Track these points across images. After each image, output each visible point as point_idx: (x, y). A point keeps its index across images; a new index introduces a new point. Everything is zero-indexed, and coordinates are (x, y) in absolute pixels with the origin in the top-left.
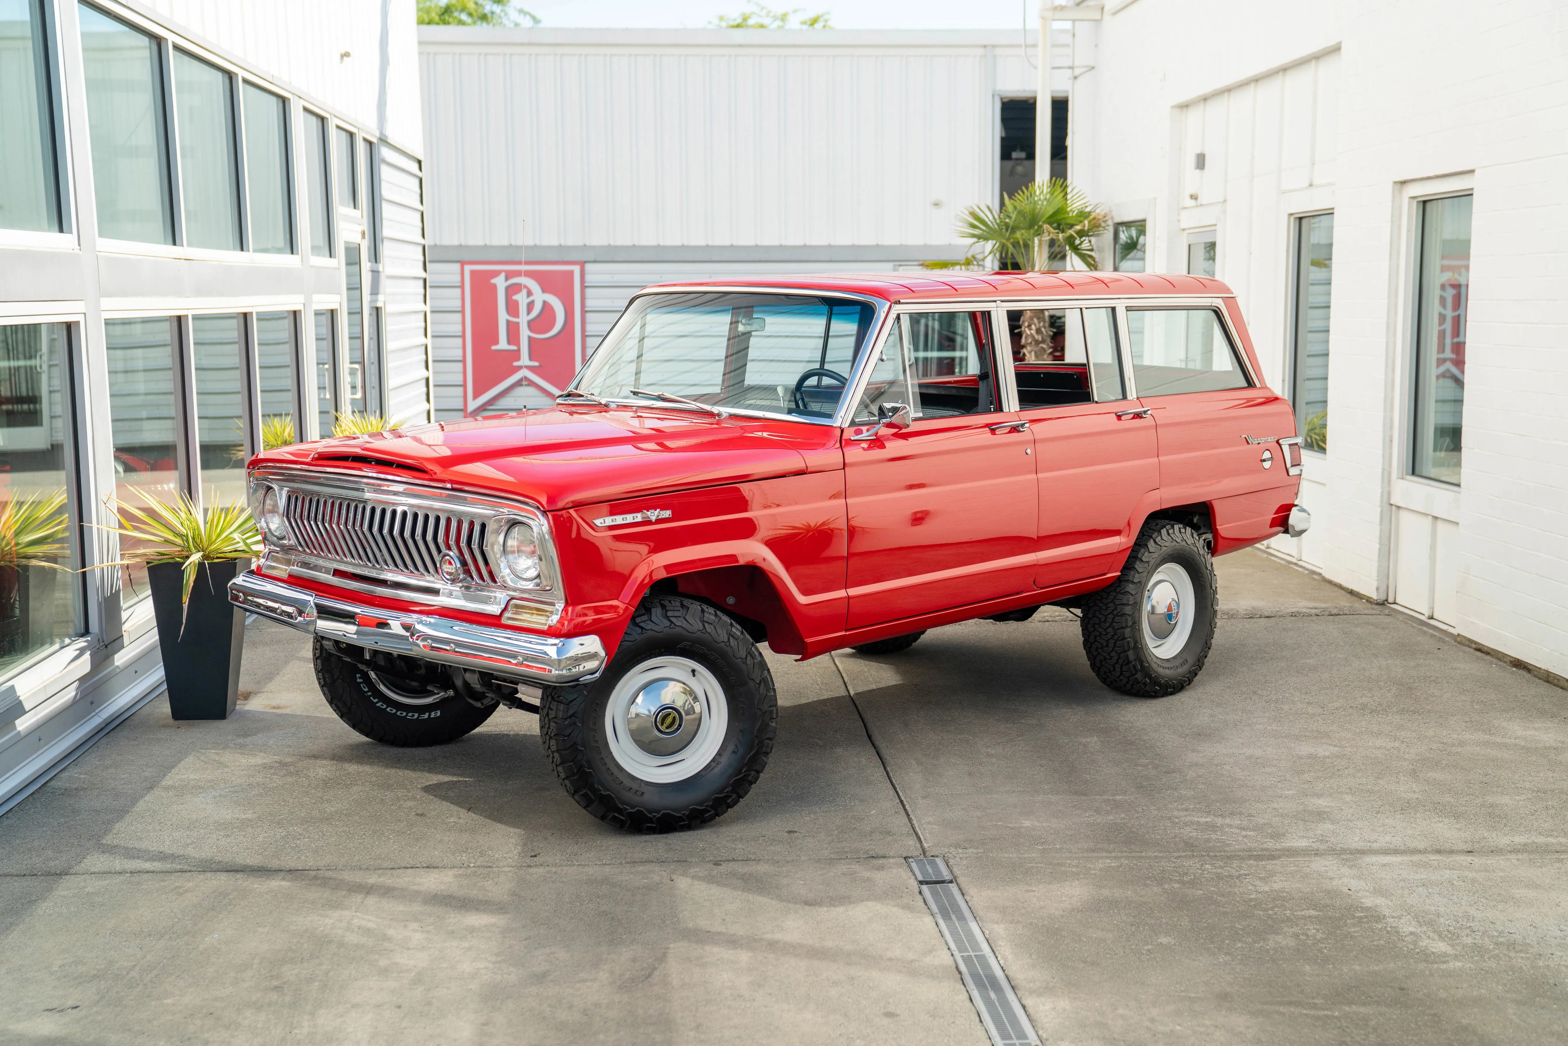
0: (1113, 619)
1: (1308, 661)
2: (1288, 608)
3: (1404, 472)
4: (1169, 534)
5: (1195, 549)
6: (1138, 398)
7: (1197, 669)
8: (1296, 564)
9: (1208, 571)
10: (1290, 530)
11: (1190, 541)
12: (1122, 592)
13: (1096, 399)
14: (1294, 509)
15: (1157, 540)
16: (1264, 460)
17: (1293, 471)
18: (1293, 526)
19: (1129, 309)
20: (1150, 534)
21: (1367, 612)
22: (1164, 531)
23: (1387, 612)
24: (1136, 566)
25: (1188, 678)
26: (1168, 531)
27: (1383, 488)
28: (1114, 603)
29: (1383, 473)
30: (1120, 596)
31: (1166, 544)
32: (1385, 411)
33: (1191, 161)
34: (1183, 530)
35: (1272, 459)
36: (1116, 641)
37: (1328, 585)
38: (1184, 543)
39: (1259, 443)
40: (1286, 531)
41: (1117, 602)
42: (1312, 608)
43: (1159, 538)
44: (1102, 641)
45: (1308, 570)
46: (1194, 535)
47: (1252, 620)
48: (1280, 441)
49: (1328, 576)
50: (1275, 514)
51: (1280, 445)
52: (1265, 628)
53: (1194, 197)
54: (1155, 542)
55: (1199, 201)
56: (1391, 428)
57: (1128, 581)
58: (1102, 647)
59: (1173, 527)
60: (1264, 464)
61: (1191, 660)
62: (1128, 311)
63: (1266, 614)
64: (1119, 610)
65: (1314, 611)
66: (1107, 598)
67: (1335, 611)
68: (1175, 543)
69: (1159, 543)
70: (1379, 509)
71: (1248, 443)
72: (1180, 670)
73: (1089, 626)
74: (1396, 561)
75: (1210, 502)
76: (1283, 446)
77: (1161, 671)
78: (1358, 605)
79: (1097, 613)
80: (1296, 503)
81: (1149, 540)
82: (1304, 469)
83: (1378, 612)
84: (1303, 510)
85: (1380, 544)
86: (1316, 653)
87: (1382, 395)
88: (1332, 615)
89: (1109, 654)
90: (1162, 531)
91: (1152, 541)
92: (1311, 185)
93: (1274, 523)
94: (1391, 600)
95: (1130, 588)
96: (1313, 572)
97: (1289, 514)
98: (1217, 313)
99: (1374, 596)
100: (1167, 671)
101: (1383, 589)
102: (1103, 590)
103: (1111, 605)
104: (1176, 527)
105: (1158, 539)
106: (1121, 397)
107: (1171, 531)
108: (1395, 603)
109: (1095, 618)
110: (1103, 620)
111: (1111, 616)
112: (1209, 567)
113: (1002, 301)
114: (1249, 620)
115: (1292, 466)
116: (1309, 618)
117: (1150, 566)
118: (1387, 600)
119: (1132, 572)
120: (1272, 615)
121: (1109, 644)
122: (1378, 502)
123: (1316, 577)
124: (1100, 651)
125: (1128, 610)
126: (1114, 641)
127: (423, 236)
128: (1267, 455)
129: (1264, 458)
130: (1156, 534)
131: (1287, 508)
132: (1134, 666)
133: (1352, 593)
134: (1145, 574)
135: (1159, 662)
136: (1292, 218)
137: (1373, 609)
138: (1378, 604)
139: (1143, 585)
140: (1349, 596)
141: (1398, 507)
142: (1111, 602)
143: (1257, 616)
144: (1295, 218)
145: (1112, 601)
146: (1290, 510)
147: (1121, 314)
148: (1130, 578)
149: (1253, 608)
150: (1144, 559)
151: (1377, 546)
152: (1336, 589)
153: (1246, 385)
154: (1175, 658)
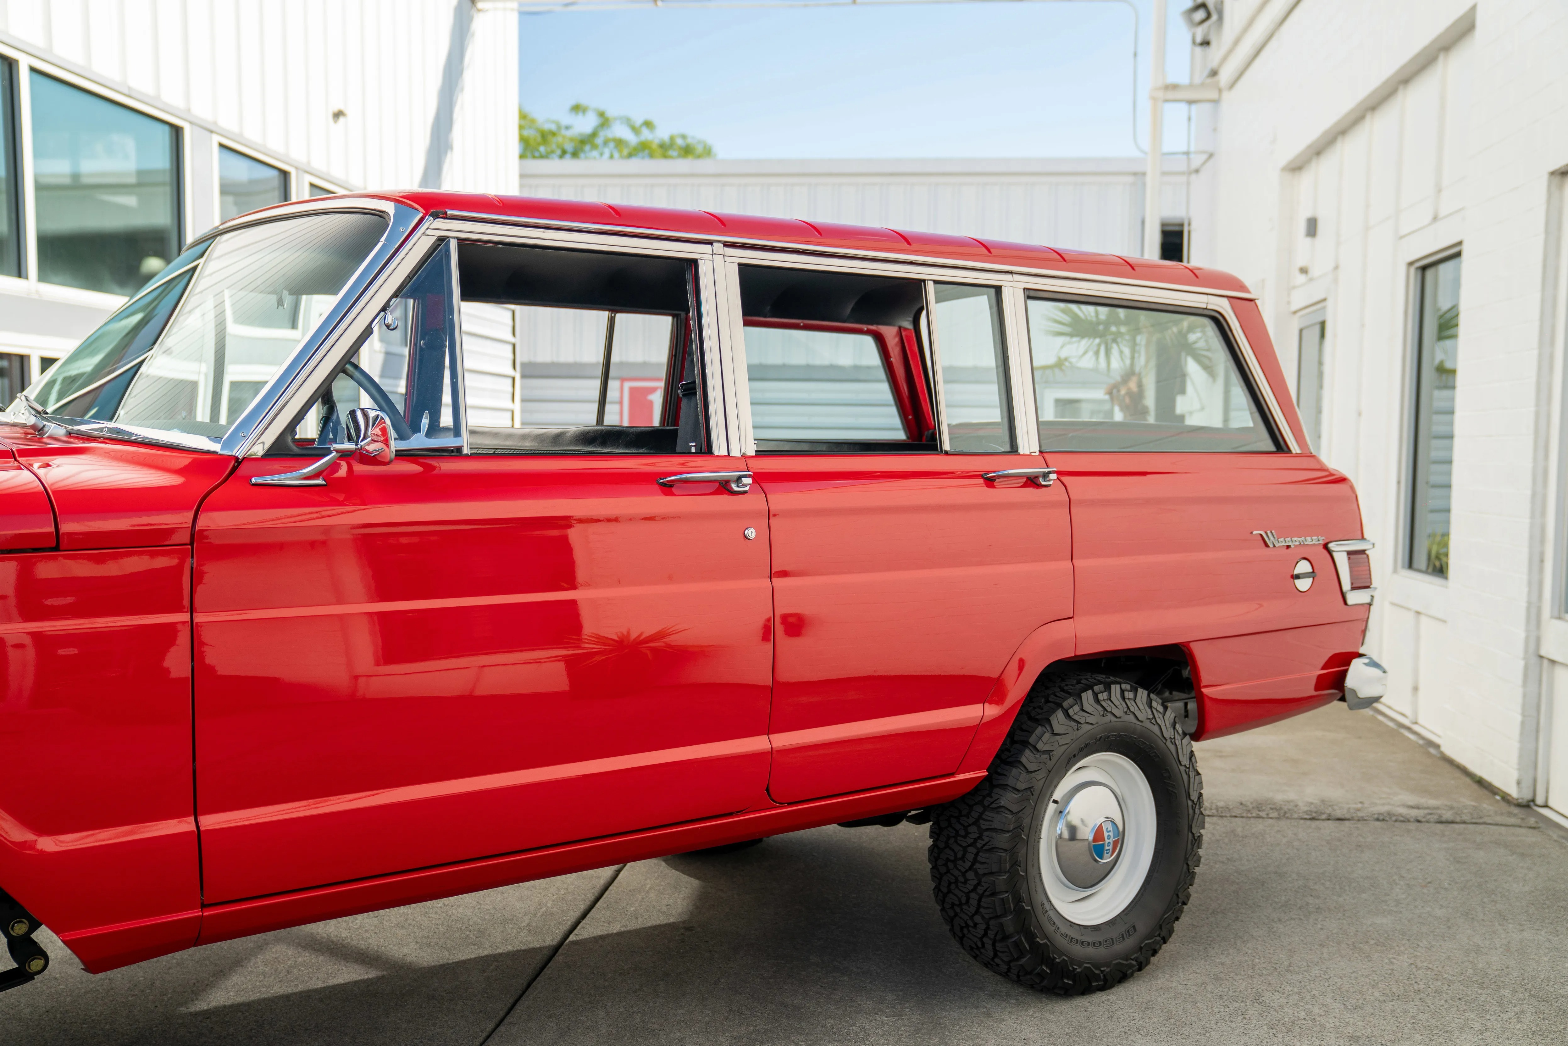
0: (977, 855)
1: (1378, 920)
2: (1375, 804)
3: (1563, 608)
4: (1097, 701)
5: (1155, 729)
6: (1041, 452)
7: (1155, 942)
8: (1409, 729)
9: (1182, 769)
10: (1348, 696)
11: (1144, 713)
12: (994, 806)
13: (947, 446)
14: (1356, 663)
15: (1071, 712)
16: (1298, 577)
17: (1354, 598)
18: (1354, 692)
19: (1032, 294)
20: (1058, 701)
21: (1499, 819)
22: (1087, 697)
23: (1532, 821)
24: (1024, 760)
25: (1136, 959)
26: (1096, 695)
27: (1527, 631)
28: (979, 827)
29: (1528, 609)
30: (988, 814)
31: (1091, 719)
32: (1533, 516)
33: (1302, 227)
34: (1129, 695)
35: (1312, 574)
36: (981, 897)
37: (1447, 766)
38: (1131, 718)
39: (1288, 547)
40: (1343, 699)
41: (984, 825)
42: (1412, 807)
43: (1076, 708)
44: (960, 894)
45: (1423, 738)
46: (1154, 704)
47: (1314, 824)
48: (1331, 545)
49: (1449, 750)
50: (1323, 668)
51: (1330, 552)
52: (1328, 842)
53: (1304, 271)
54: (1068, 716)
55: (1310, 275)
56: (1542, 541)
57: (1004, 787)
58: (961, 905)
59: (1108, 688)
60: (1297, 582)
61: (1143, 926)
62: (1029, 297)
63: (1339, 814)
64: (986, 839)
65: (1414, 813)
66: (968, 816)
67: (1448, 815)
68: (1110, 717)
69: (1076, 717)
70: (1522, 663)
71: (1267, 545)
72: (1120, 947)
73: (940, 862)
74: (1549, 743)
75: (1186, 645)
76: (1335, 555)
77: (1078, 951)
78: (1488, 806)
79: (952, 841)
80: (1361, 651)
81: (1054, 711)
82: (1376, 594)
83: (1518, 822)
84: (1374, 664)
85: (1524, 715)
86: (1398, 902)
87: (1529, 492)
88: (1441, 822)
89: (972, 917)
90: (1084, 695)
91: (1060, 714)
92: (1435, 219)
93: (1322, 683)
94: (1540, 800)
95: (1007, 799)
96: (1431, 744)
97: (1347, 671)
98: (1219, 322)
99: (1513, 792)
100: (1090, 950)
101: (1527, 783)
102: (963, 798)
103: (973, 829)
104: (1115, 689)
105: (1074, 711)
106: (1007, 448)
107: (1102, 696)
108: (1546, 806)
109: (947, 851)
110: (960, 855)
111: (972, 850)
112: (1185, 761)
113: (727, 245)
114: (1308, 822)
115: (1353, 588)
116: (1403, 825)
117: (1054, 759)
118: (1533, 801)
119: (1015, 771)
120: (1348, 816)
121: (971, 901)
122: (1521, 654)
123: (1432, 751)
124: (958, 910)
125: (1002, 840)
126: (977, 897)
127: (514, 334)
128: (1303, 567)
129: (1296, 572)
130: (1070, 700)
131: (1344, 660)
132: (1017, 944)
133: (1481, 782)
134: (1041, 775)
135: (1072, 933)
136: (1412, 270)
137: (1510, 814)
138: (1519, 805)
139: (1036, 793)
140: (1475, 787)
141: (1553, 662)
142: (973, 824)
143: (1324, 817)
144: (1417, 268)
145: (976, 823)
146: (1349, 664)
147: (1013, 299)
148: (1011, 781)
149: (1323, 801)
150: (1040, 746)
151: (1519, 718)
152: (1458, 774)
153: (1272, 448)
154: (1112, 922)
